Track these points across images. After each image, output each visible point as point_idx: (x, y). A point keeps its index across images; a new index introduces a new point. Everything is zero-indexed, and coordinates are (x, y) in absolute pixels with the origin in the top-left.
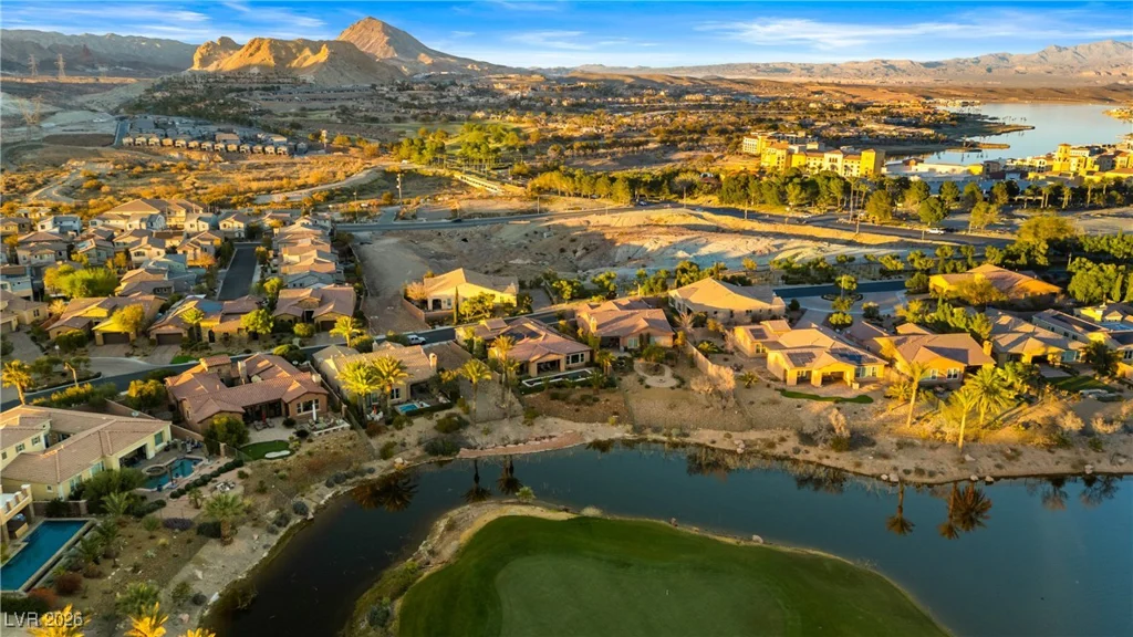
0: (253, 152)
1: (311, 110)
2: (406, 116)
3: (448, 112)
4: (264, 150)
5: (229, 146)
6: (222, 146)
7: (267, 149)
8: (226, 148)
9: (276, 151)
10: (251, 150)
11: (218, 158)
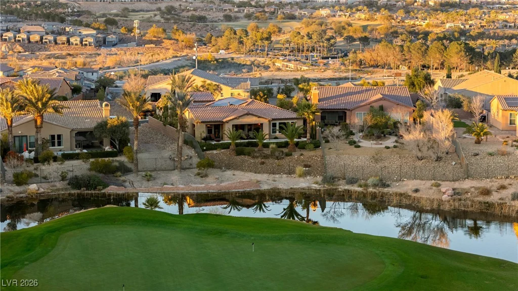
0: (56, 43)
1: (134, 11)
2: (239, 15)
3: (287, 10)
4: (68, 41)
5: (31, 37)
6: (23, 36)
7: (72, 40)
8: (29, 39)
9: (81, 42)
10: (55, 41)
11: (19, 48)
